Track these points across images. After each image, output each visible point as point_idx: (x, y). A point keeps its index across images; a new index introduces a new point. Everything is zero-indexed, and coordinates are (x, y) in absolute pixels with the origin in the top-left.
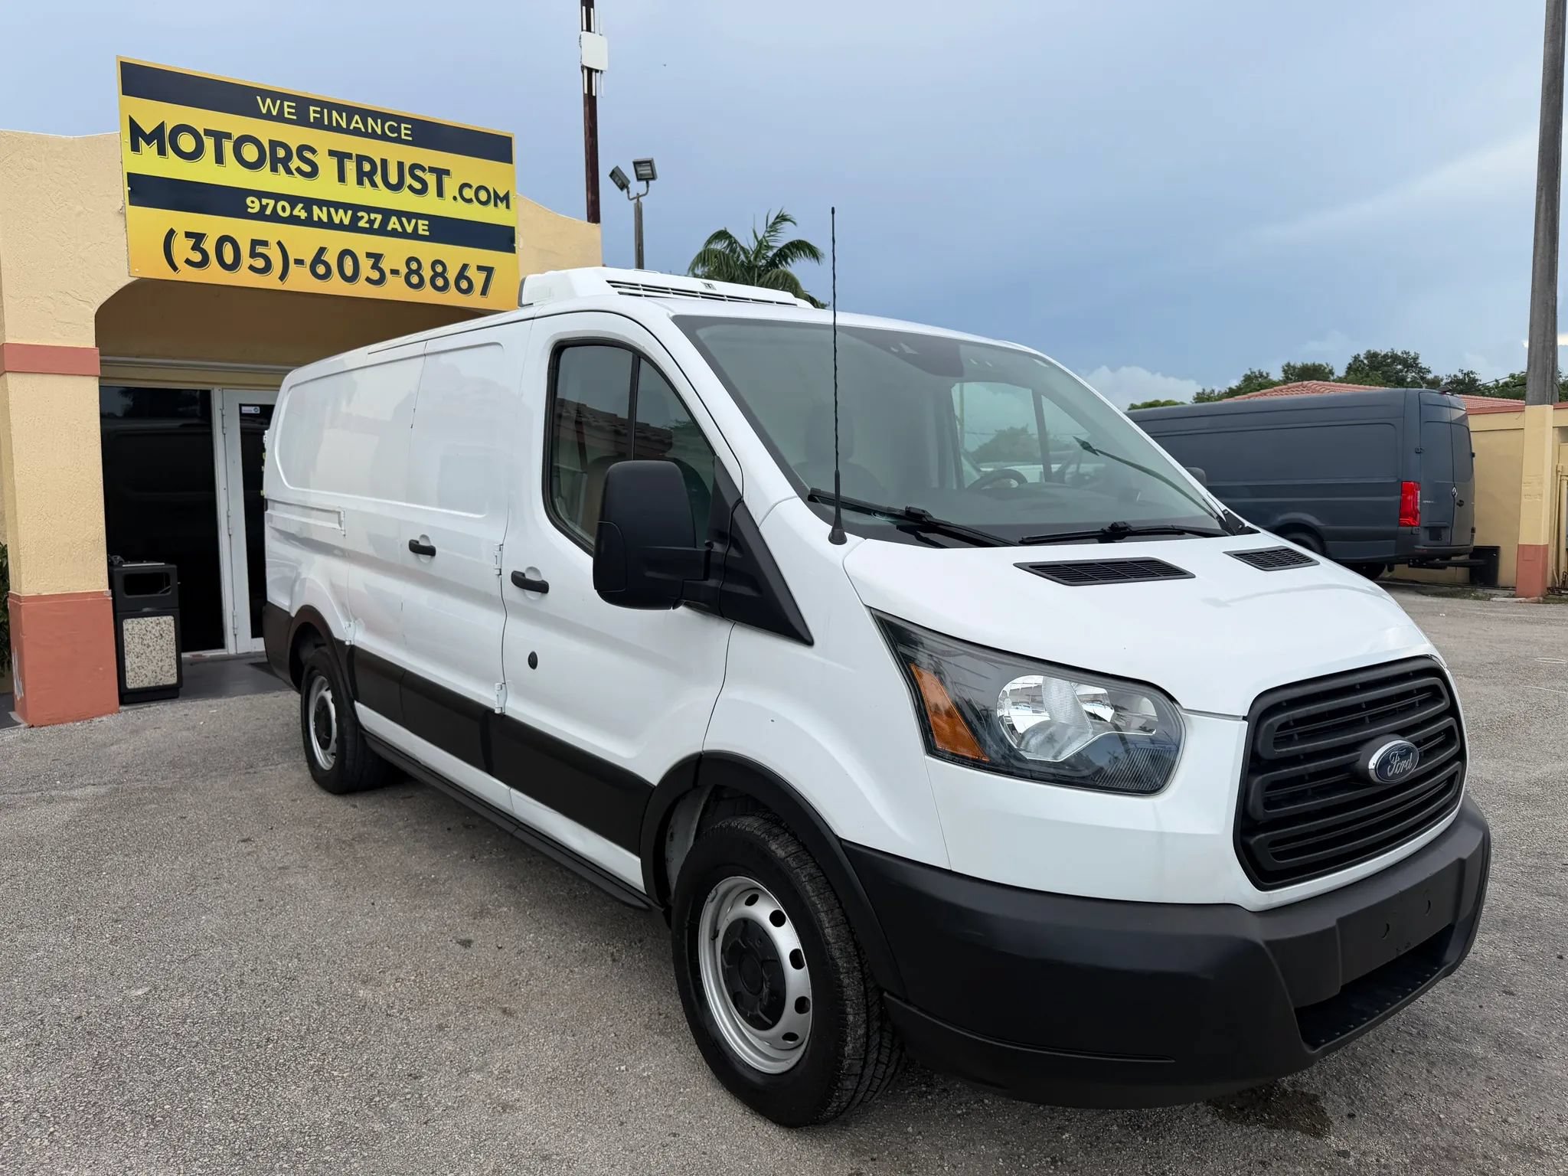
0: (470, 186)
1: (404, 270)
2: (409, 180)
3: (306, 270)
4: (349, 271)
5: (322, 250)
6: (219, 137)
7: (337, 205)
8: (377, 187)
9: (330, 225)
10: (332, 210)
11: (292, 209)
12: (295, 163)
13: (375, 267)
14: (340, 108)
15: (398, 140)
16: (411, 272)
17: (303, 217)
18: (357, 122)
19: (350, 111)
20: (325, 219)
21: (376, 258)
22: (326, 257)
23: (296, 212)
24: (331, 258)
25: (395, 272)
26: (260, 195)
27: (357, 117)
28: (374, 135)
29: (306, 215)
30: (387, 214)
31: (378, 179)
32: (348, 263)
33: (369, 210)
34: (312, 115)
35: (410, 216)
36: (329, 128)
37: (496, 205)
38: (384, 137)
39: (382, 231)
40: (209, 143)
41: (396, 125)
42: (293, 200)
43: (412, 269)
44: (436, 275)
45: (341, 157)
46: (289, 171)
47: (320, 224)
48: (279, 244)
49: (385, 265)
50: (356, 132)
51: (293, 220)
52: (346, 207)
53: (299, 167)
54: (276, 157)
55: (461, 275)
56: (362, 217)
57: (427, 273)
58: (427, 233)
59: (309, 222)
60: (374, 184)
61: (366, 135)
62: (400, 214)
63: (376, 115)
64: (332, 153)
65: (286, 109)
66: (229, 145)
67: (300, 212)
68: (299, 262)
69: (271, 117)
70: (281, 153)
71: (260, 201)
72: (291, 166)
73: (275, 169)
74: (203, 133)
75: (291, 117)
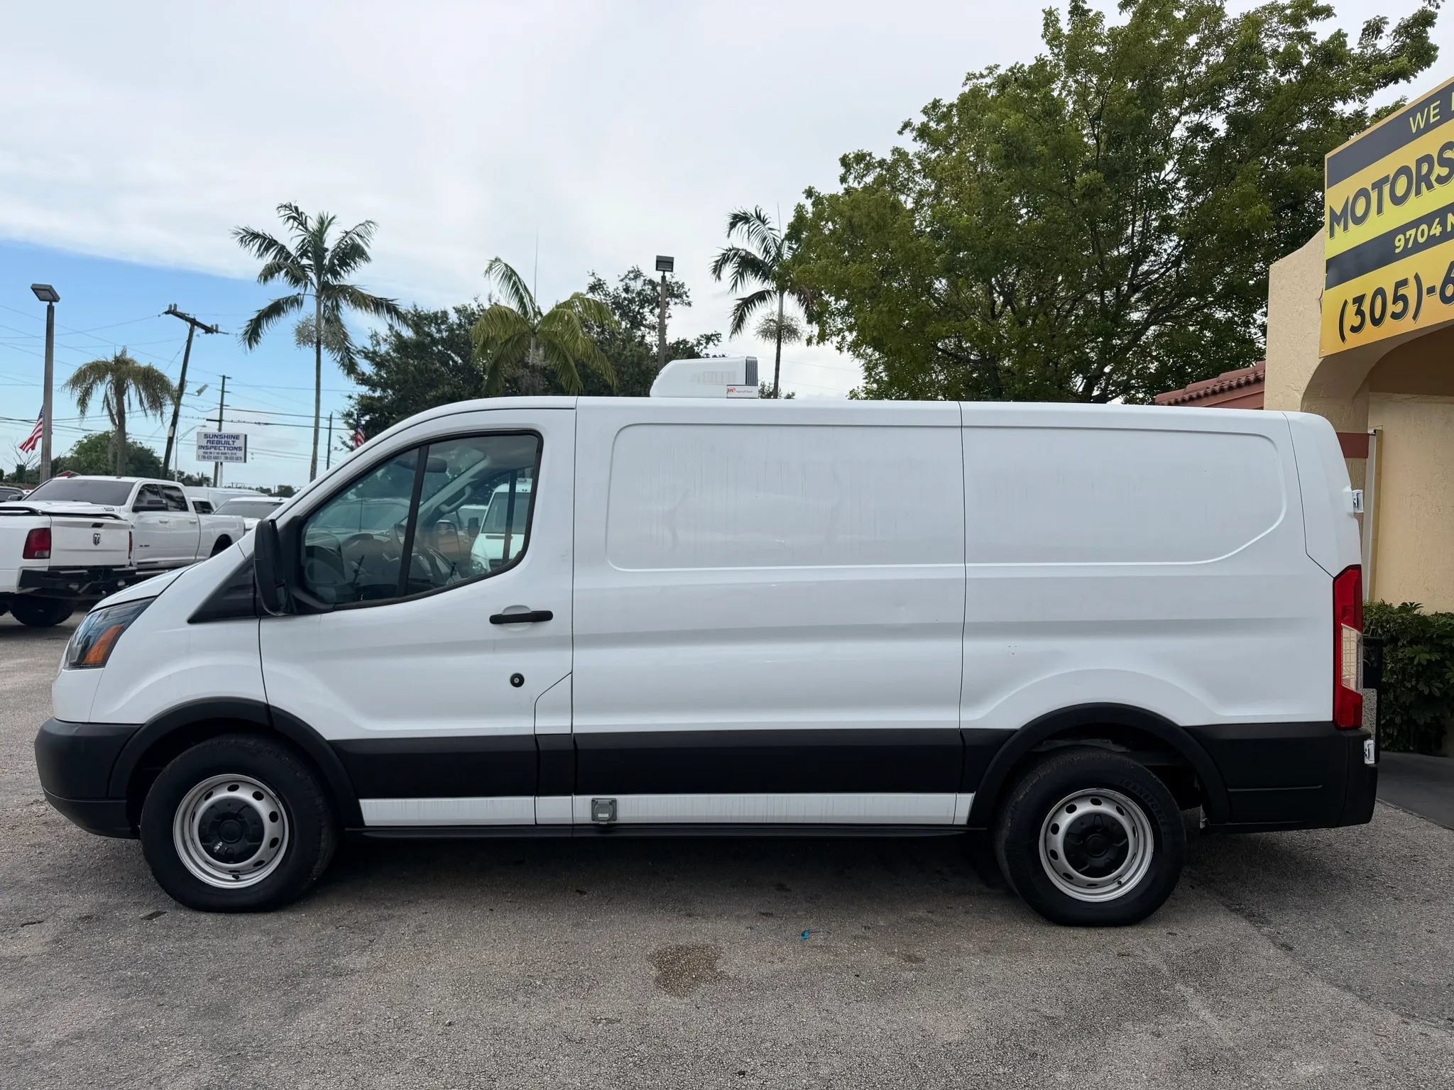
3: (1436, 296)
6: (1379, 186)
11: (1429, 230)
12: (1437, 170)
17: (1439, 234)
23: (1432, 232)
26: (1405, 229)
29: (1441, 229)
40: (1374, 196)
42: (1428, 219)
46: (1430, 186)
48: (1417, 277)
51: (1432, 241)
53: (1439, 176)
54: (1420, 177)
59: (1444, 237)
65: (1432, 113)
66: (1386, 188)
67: (1436, 230)
68: (1431, 290)
69: (1421, 132)
70: (1425, 168)
71: (1405, 236)
72: (1433, 178)
73: (1418, 192)
74: (1370, 189)
75: (1435, 119)
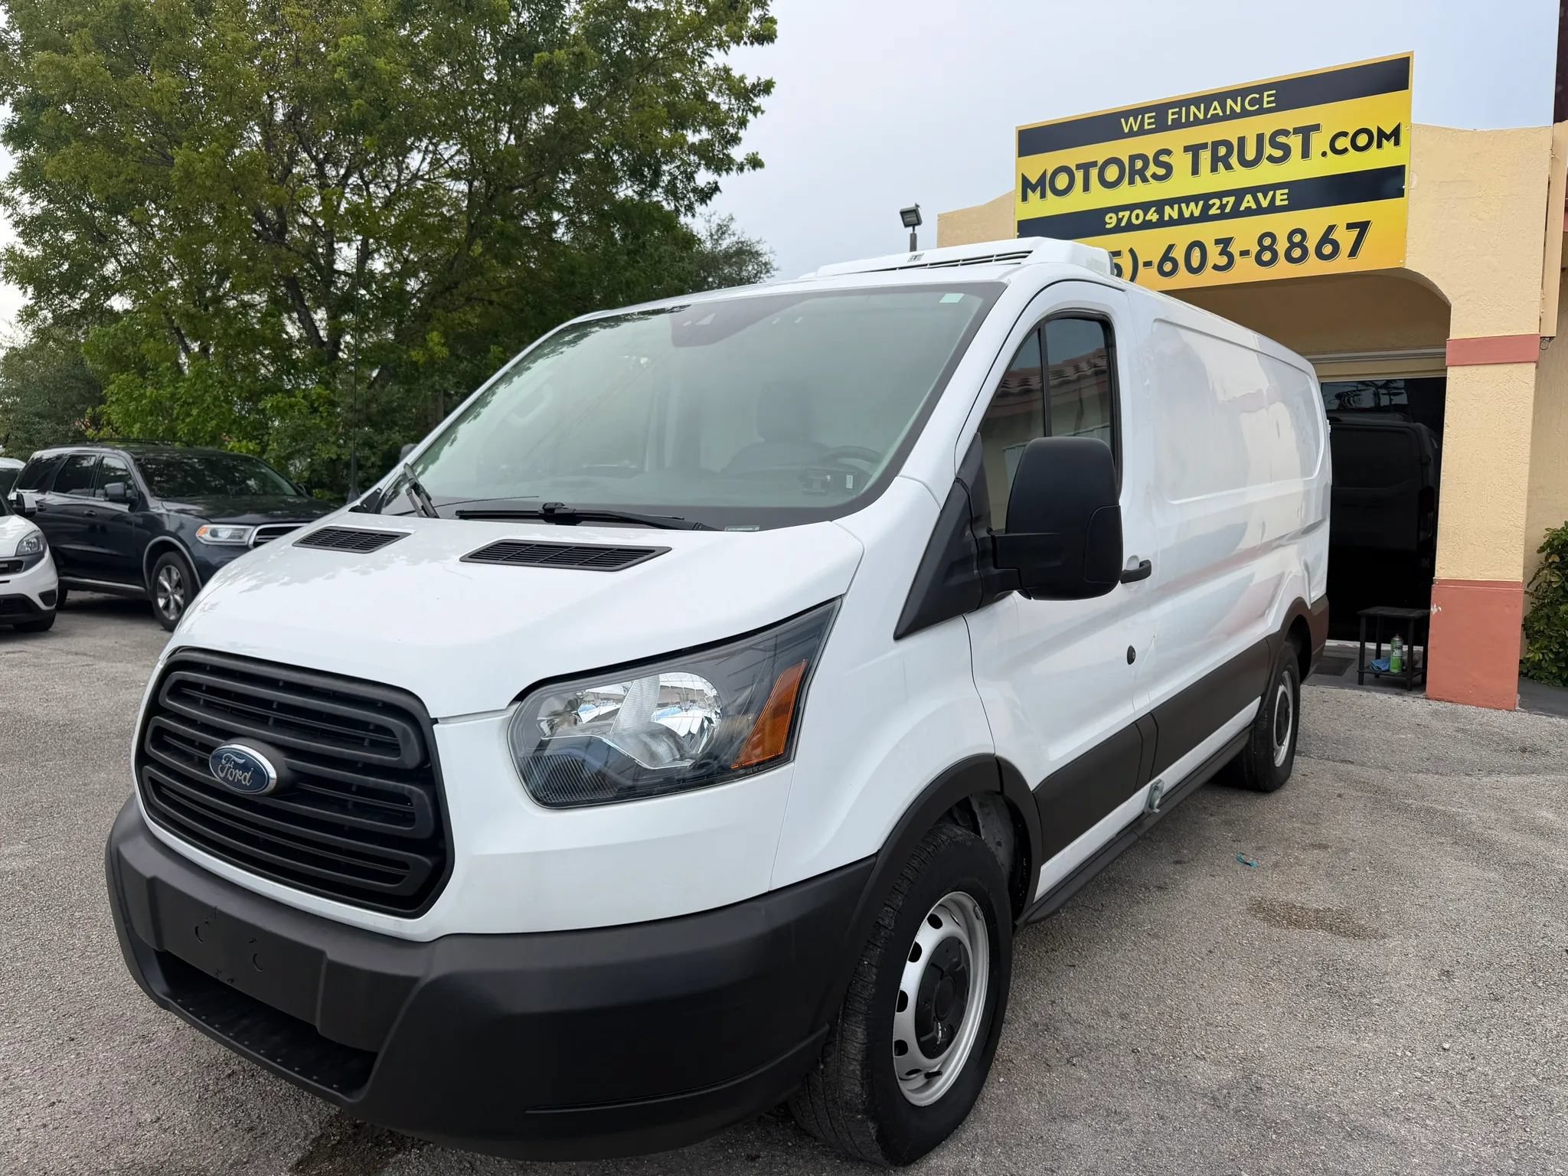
0: (1345, 134)
1: (1255, 249)
2: (1268, 150)
3: (1154, 270)
4: (1195, 263)
5: (1171, 247)
6: (1086, 167)
7: (1187, 200)
8: (1232, 168)
9: (1182, 221)
10: (1183, 206)
11: (1145, 215)
12: (1153, 169)
13: (1223, 252)
14: (1196, 101)
15: (1262, 111)
16: (1263, 249)
17: (1154, 220)
18: (1216, 109)
19: (1206, 100)
20: (1175, 216)
21: (1225, 243)
22: (1173, 254)
23: (1148, 218)
24: (1179, 254)
25: (1245, 253)
26: (1116, 210)
27: (1216, 103)
28: (1234, 115)
29: (1158, 217)
30: (1239, 194)
31: (1234, 160)
32: (1196, 253)
33: (1220, 195)
34: (1170, 117)
35: (1265, 189)
36: (1188, 124)
37: (1379, 146)
38: (1245, 113)
39: (1236, 213)
40: (1079, 176)
41: (1257, 96)
42: (1145, 206)
43: (1266, 247)
44: (1293, 245)
45: (1194, 150)
46: (1145, 180)
47: (1172, 222)
48: (1131, 251)
49: (1234, 249)
50: (1216, 119)
51: (1147, 225)
52: (1196, 198)
53: (1154, 173)
54: (1134, 170)
55: (1326, 239)
56: (1214, 204)
57: (1282, 246)
58: (1286, 202)
59: (1161, 223)
60: (1228, 167)
61: (1225, 118)
62: (1253, 191)
63: (1234, 94)
64: (1187, 149)
65: (1147, 121)
66: (1094, 173)
67: (1152, 216)
68: (1148, 264)
69: (1132, 134)
70: (1139, 164)
71: (1117, 215)
72: (1148, 174)
73: (1132, 182)
74: (1074, 169)
75: (1150, 127)
